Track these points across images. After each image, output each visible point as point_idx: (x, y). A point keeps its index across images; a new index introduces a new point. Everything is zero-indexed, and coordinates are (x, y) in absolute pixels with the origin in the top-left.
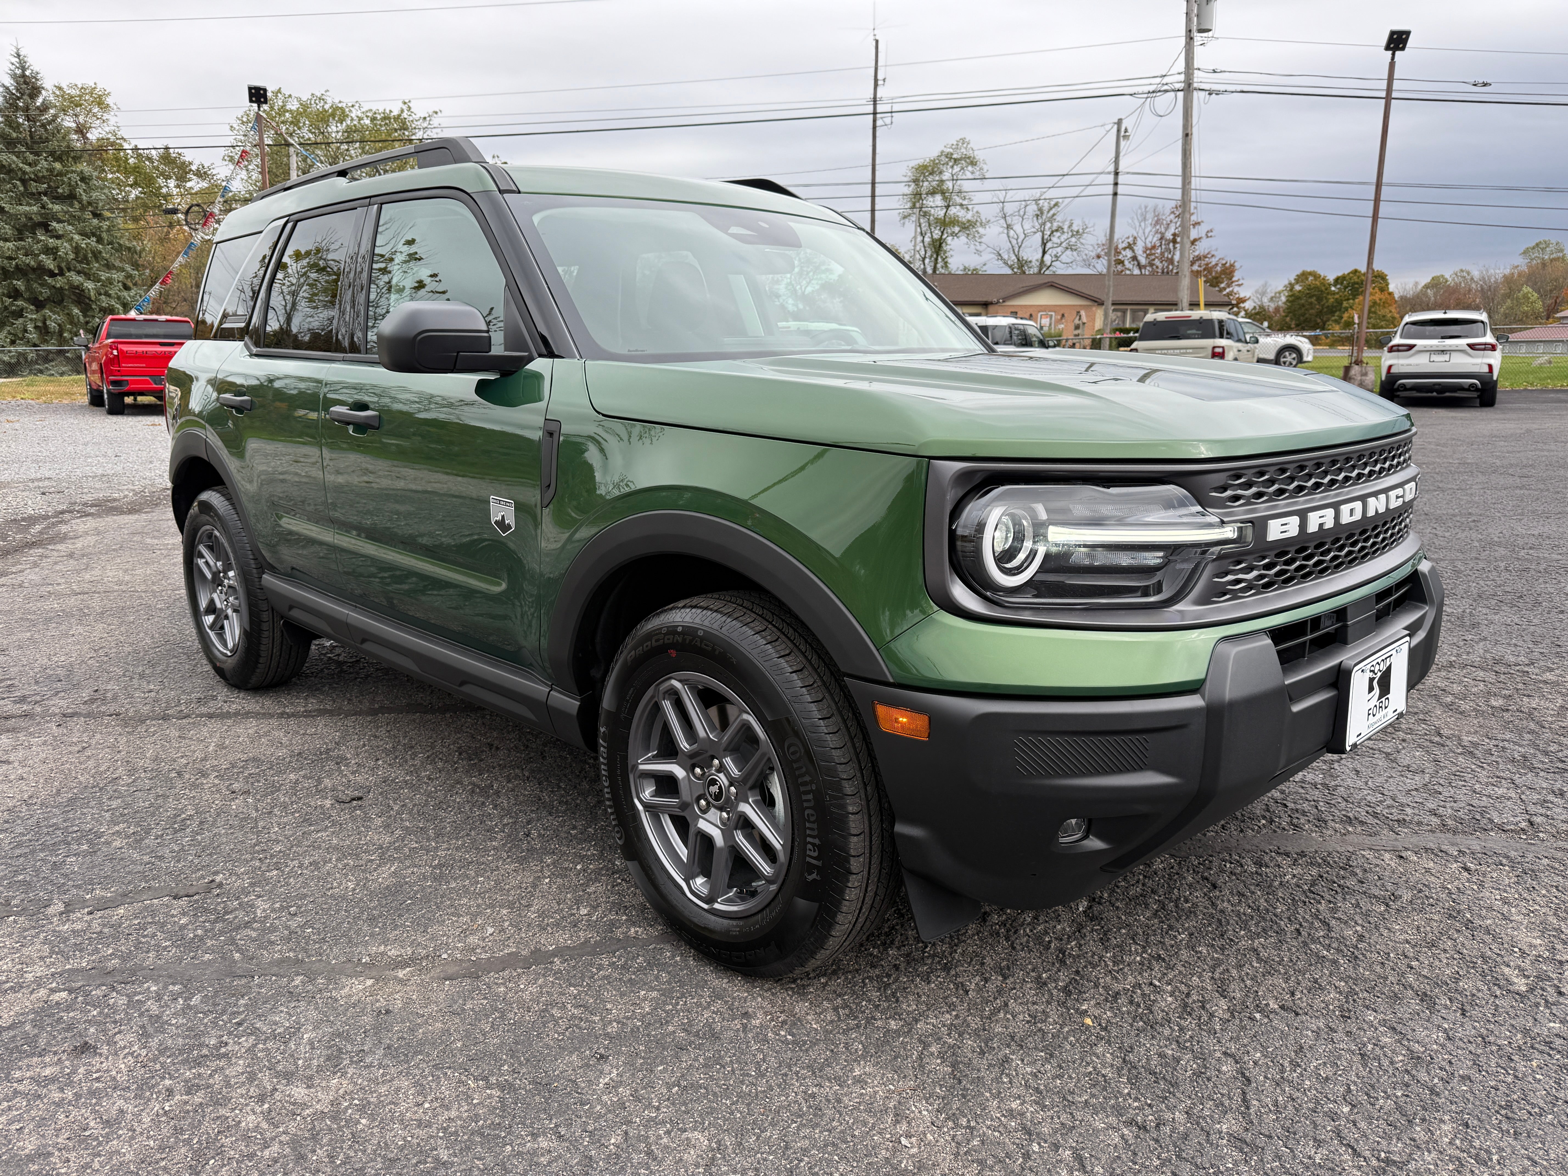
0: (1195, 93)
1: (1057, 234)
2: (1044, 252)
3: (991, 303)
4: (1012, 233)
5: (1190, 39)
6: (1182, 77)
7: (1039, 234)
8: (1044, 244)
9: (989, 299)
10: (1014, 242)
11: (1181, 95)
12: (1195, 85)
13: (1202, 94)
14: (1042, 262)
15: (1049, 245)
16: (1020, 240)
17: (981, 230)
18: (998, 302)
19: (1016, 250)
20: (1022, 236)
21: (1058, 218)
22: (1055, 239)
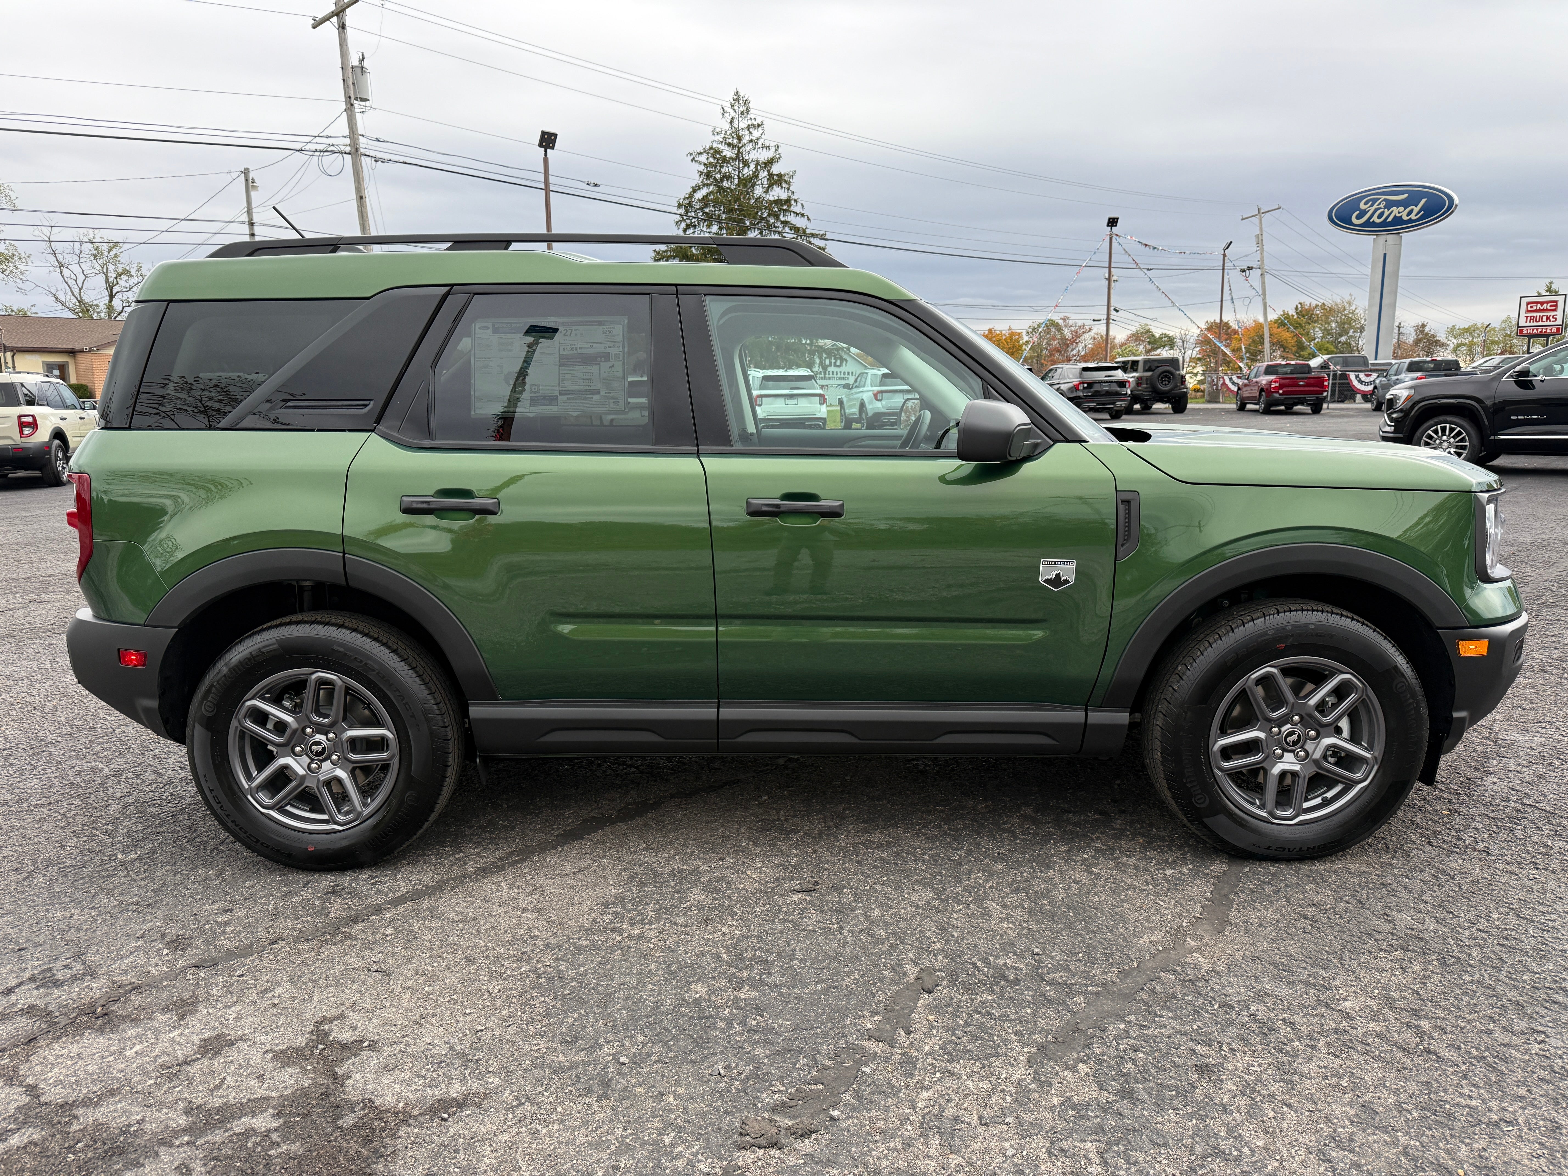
0: (363, 158)
1: (124, 277)
2: (112, 297)
3: (82, 351)
4: (66, 272)
5: (350, 107)
6: (347, 141)
7: (102, 277)
8: (110, 287)
9: (77, 347)
10: (71, 282)
11: (348, 158)
12: (362, 150)
13: (368, 159)
14: (110, 307)
15: (116, 289)
16: (80, 282)
17: (21, 267)
18: (91, 350)
19: (76, 291)
20: (81, 278)
21: (123, 258)
22: (122, 283)
